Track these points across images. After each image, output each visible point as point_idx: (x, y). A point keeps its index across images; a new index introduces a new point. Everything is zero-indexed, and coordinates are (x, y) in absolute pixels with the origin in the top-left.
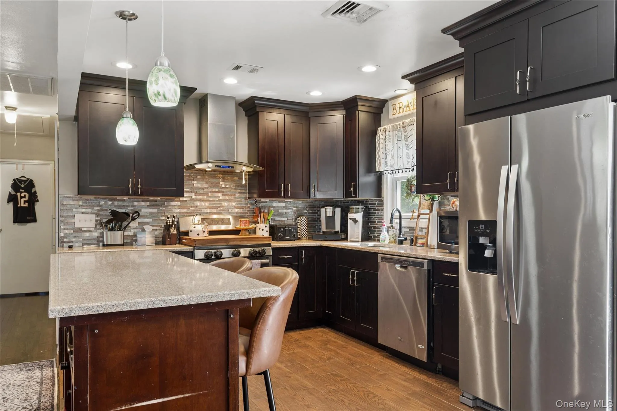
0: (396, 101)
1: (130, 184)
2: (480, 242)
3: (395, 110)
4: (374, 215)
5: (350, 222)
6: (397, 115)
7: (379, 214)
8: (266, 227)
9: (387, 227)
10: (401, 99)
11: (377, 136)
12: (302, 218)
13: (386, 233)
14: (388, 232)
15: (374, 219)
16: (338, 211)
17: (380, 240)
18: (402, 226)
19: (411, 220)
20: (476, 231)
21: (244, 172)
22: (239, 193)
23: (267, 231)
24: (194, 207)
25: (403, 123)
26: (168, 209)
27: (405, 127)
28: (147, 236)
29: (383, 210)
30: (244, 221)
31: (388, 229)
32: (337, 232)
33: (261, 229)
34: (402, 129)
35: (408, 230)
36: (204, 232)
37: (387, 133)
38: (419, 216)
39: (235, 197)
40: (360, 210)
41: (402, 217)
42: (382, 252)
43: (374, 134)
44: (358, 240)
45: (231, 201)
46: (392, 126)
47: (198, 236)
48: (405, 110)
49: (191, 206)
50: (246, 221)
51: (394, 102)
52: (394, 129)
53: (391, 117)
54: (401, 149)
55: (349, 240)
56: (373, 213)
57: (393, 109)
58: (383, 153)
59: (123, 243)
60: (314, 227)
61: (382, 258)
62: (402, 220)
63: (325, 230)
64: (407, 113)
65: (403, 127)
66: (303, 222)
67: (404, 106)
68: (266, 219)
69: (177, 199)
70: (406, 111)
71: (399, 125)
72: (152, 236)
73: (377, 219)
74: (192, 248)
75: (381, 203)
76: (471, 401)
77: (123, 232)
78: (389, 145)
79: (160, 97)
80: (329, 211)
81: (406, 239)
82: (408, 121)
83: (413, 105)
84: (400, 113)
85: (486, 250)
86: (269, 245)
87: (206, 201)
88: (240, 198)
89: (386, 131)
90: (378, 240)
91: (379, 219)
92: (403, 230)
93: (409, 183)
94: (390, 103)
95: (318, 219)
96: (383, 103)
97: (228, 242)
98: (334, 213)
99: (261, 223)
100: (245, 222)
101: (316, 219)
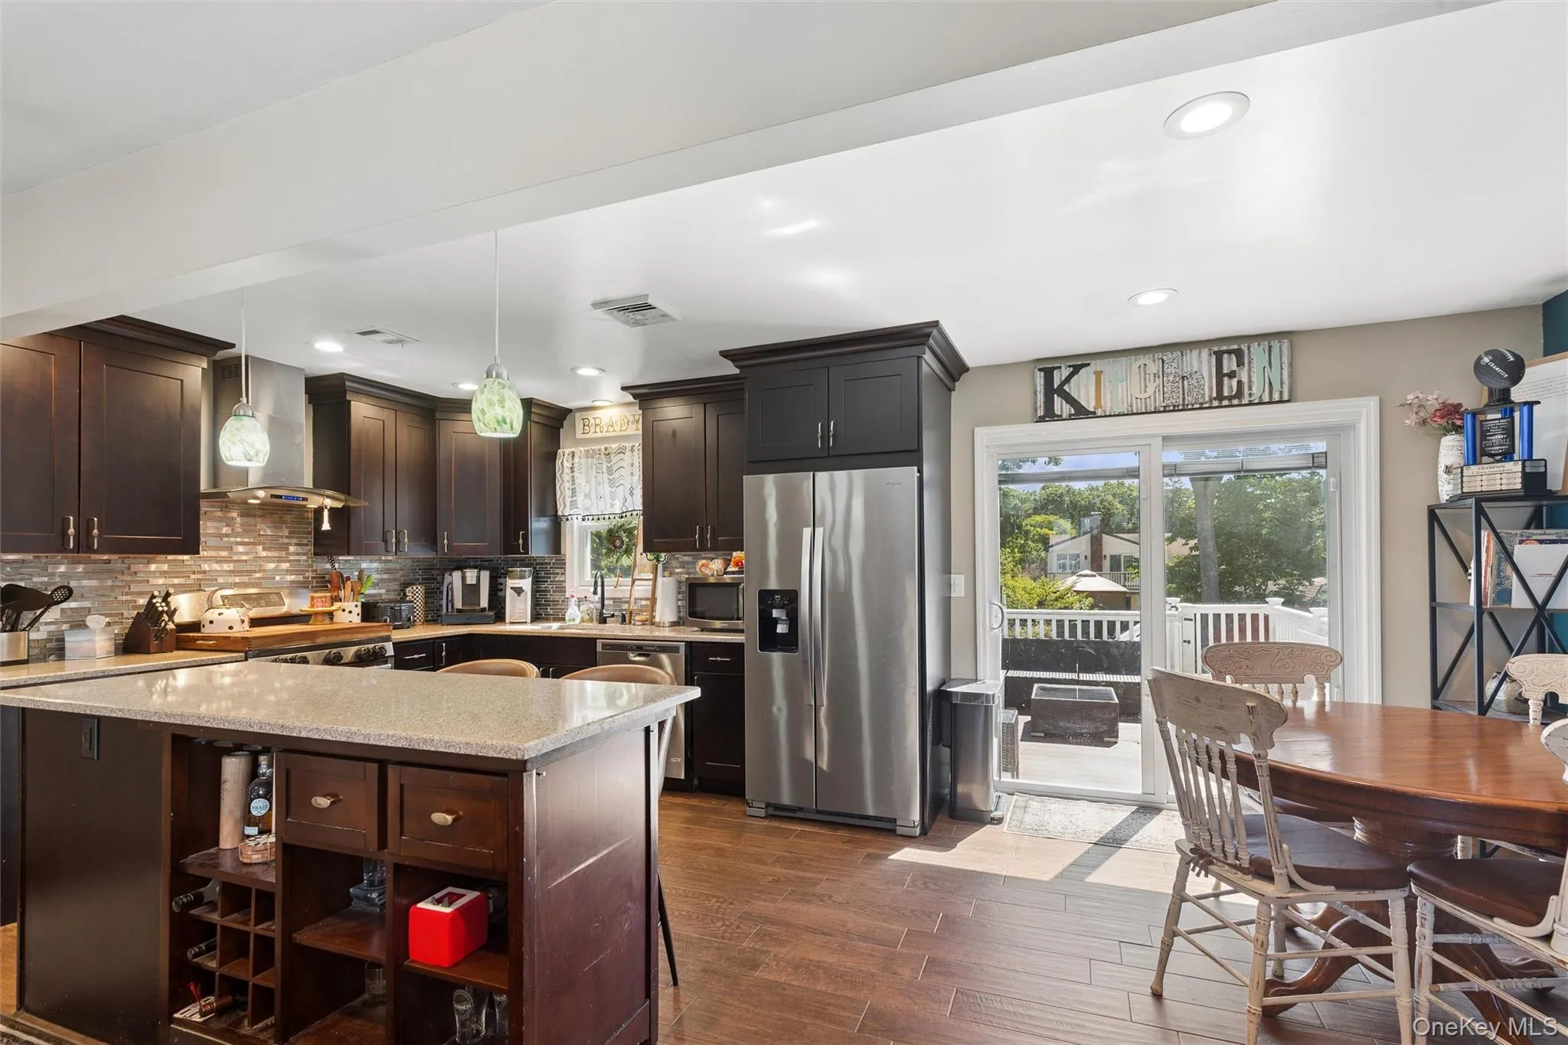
0: (591, 415)
1: (72, 526)
2: (774, 616)
3: (586, 428)
4: (547, 582)
5: (509, 593)
6: (591, 435)
7: (557, 579)
8: (356, 606)
9: (578, 599)
10: (598, 413)
11: (558, 462)
12: (415, 588)
13: (576, 608)
14: (579, 606)
15: (545, 587)
16: (485, 575)
17: (567, 618)
18: (606, 596)
19: (615, 587)
20: (769, 602)
21: (326, 508)
22: (296, 545)
23: (358, 615)
24: (200, 572)
25: (606, 449)
26: (137, 579)
27: (608, 454)
28: (97, 639)
29: (564, 574)
30: (321, 597)
31: (579, 602)
32: (483, 610)
33: (347, 611)
34: (603, 456)
35: (611, 602)
36: (243, 622)
37: (576, 459)
38: (633, 582)
39: (288, 554)
40: (527, 573)
41: (605, 584)
42: (603, 637)
43: (551, 457)
44: (525, 621)
45: (280, 560)
46: (585, 450)
47: (231, 631)
48: (605, 429)
49: (194, 573)
50: (325, 597)
51: (585, 414)
52: (588, 455)
53: (579, 435)
54: (601, 486)
55: (507, 621)
56: (543, 577)
57: (584, 426)
58: (569, 489)
59: (26, 658)
60: (432, 603)
61: (604, 646)
62: (606, 588)
63: (460, 607)
64: (608, 435)
65: (605, 454)
66: (417, 595)
67: (603, 423)
68: (356, 593)
69: (161, 557)
70: (607, 431)
71: (599, 450)
72: (108, 637)
73: (552, 588)
74: (241, 654)
75: (562, 564)
76: (763, 810)
77: (27, 632)
78: (580, 478)
79: (504, 426)
80: (471, 576)
81: (613, 616)
82: (614, 446)
83: (619, 424)
84: (596, 432)
85: (778, 625)
86: (387, 639)
87: (227, 562)
88: (298, 554)
89: (573, 456)
90: (564, 619)
91: (556, 588)
92: (606, 602)
93: (610, 535)
94: (578, 415)
95: (439, 588)
96: (565, 413)
97: (315, 639)
98: (478, 578)
99: (347, 599)
100: (323, 599)
101: (434, 589)
